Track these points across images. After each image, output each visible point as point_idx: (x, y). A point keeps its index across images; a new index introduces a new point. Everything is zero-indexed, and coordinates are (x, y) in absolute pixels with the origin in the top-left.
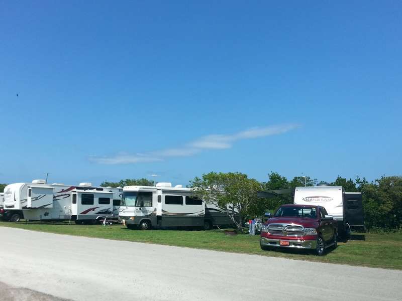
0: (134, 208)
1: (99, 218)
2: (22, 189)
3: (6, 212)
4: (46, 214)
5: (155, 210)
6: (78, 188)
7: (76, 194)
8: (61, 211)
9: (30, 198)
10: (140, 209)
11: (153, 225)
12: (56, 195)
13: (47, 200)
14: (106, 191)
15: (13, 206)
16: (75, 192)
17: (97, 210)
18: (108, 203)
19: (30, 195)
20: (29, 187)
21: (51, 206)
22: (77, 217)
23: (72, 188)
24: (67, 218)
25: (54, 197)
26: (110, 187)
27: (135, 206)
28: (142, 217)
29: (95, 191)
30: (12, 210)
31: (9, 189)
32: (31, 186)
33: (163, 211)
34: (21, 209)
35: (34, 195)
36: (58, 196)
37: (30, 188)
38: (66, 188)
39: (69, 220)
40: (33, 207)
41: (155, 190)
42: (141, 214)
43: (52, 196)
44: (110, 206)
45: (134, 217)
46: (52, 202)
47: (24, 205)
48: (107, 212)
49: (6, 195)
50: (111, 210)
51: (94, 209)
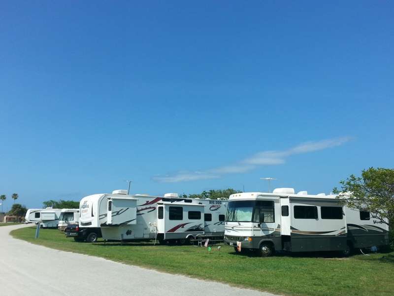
0: (251, 225)
1: (189, 237)
2: (101, 202)
3: (82, 231)
4: (129, 233)
5: (279, 226)
6: (164, 200)
7: (162, 207)
8: (146, 229)
9: (111, 212)
10: (259, 226)
11: (276, 249)
12: (140, 208)
13: (130, 215)
14: (195, 202)
15: (90, 223)
16: (162, 204)
17: (187, 227)
18: (199, 218)
19: (110, 209)
20: (109, 199)
21: (134, 222)
22: (165, 235)
23: (158, 199)
24: (152, 238)
25: (138, 211)
26: (198, 198)
27: (252, 221)
28: (262, 237)
29: (182, 203)
30: (88, 228)
31: (85, 202)
32: (112, 198)
33: (292, 228)
34: (100, 226)
35: (115, 209)
36: (142, 210)
37: (111, 200)
38: (150, 200)
39: (155, 239)
40: (113, 224)
41: (278, 198)
42: (261, 234)
43: (135, 210)
44: (201, 222)
45: (251, 237)
46: (135, 217)
47: (103, 222)
48: (198, 229)
49: (82, 209)
50: (203, 226)
51: (183, 226)
